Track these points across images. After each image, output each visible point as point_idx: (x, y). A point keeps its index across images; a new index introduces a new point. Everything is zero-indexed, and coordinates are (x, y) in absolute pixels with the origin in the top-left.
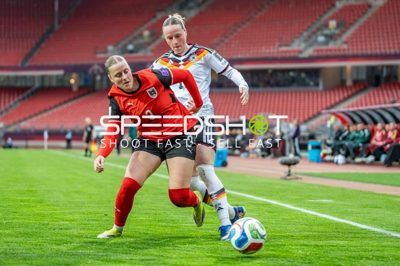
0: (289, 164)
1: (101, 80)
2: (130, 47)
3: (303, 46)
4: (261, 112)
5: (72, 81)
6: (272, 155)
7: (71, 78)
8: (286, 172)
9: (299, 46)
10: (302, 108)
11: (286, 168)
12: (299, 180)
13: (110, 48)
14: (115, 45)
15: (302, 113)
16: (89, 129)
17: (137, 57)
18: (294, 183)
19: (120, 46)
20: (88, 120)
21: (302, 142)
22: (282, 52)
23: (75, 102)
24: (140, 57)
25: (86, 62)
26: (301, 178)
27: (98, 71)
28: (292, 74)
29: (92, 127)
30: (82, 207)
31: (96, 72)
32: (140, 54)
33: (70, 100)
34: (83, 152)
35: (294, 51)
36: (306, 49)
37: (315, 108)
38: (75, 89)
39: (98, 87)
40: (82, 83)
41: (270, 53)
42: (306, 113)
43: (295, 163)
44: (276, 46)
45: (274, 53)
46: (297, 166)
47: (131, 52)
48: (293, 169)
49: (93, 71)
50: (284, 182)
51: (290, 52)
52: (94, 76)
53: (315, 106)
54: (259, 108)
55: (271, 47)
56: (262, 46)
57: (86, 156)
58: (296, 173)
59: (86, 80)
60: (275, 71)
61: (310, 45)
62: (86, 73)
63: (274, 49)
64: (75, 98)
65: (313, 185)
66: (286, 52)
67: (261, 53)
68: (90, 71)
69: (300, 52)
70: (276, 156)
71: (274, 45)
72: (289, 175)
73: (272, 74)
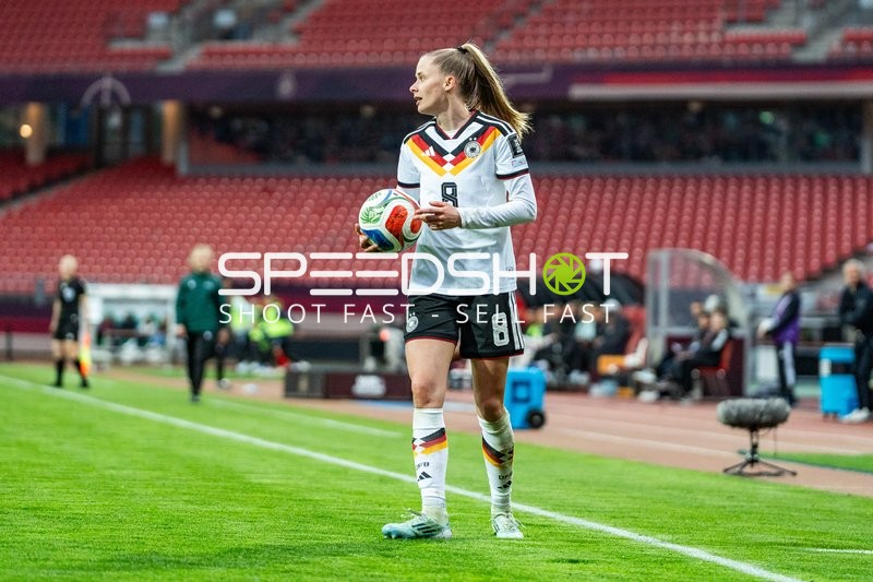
0: (751, 423)
1: (125, 128)
2: (225, 19)
3: (808, 23)
4: (660, 245)
5: (26, 131)
6: (697, 393)
7: (20, 120)
8: (742, 453)
9: (796, 23)
10: (801, 235)
11: (742, 438)
12: (787, 480)
13: (157, 20)
14: (173, 13)
15: (800, 252)
16: (69, 293)
17: (246, 54)
18: (767, 489)
19: (189, 14)
20: (68, 265)
21: (802, 348)
22: (737, 43)
23: (33, 200)
24: (258, 53)
25: (71, 67)
26: (794, 474)
27: (115, 96)
28: (767, 117)
29: (79, 290)
30: (47, 559)
31: (106, 100)
32: (258, 42)
33: (17, 195)
34: (50, 373)
35: (778, 42)
36: (818, 33)
37: (846, 236)
38: (34, 156)
39: (112, 150)
40: (60, 139)
41: (694, 46)
42: (816, 252)
43: (774, 420)
44: (718, 25)
45: (708, 46)
46: (781, 430)
47: (228, 35)
48: (768, 441)
49: (98, 96)
50: (736, 484)
51: (763, 42)
52: (103, 114)
53: (847, 227)
54: (655, 234)
55: (702, 26)
56: (670, 22)
57: (59, 383)
58: (776, 457)
59: (72, 127)
60: (713, 108)
61: (834, 22)
62: (74, 103)
63: (709, 33)
64: (33, 189)
65: (833, 497)
66: (750, 42)
67: (667, 46)
68: (87, 99)
69: (800, 43)
70: (710, 395)
71: (710, 21)
72: (753, 462)
73: (701, 116)
